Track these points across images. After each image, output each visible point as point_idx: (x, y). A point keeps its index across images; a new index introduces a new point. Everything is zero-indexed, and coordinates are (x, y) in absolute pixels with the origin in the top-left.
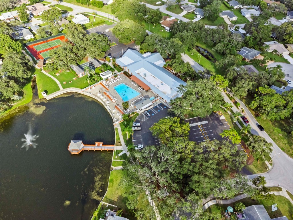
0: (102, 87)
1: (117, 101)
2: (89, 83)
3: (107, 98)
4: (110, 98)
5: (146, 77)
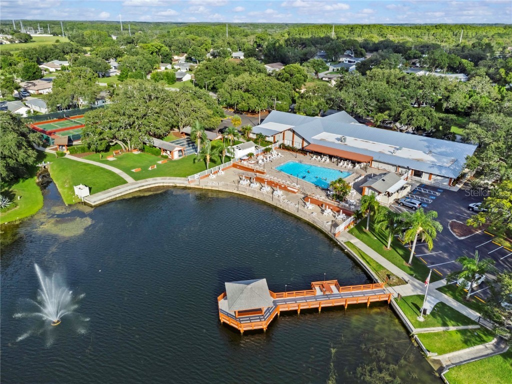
0: (241, 171)
1: (302, 188)
5: (346, 143)
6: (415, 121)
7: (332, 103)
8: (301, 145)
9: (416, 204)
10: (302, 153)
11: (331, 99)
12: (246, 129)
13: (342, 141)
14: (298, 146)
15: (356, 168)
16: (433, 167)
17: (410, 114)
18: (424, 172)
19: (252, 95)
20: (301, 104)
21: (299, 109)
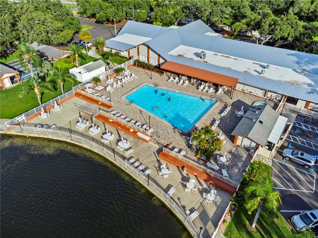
0: (84, 103)
1: (156, 133)
2: (39, 97)
3: (115, 131)
4: (126, 129)
5: (205, 60)
6: (279, 30)
7: (188, 11)
8: (157, 61)
9: (310, 162)
10: (158, 72)
11: (187, 8)
12: (99, 44)
13: (201, 58)
14: (154, 62)
15: (218, 93)
16: (312, 92)
17: (272, 23)
18: (300, 99)
19: (110, 4)
20: (157, 12)
21: (156, 18)
